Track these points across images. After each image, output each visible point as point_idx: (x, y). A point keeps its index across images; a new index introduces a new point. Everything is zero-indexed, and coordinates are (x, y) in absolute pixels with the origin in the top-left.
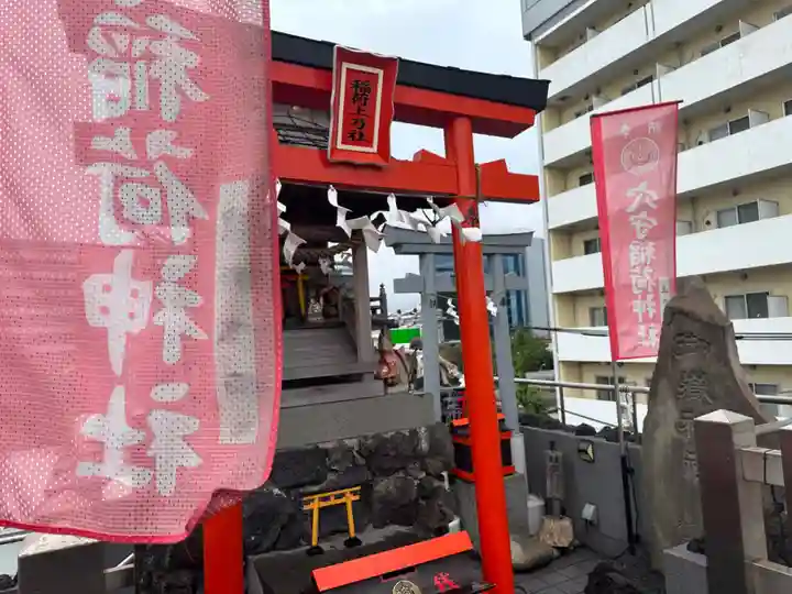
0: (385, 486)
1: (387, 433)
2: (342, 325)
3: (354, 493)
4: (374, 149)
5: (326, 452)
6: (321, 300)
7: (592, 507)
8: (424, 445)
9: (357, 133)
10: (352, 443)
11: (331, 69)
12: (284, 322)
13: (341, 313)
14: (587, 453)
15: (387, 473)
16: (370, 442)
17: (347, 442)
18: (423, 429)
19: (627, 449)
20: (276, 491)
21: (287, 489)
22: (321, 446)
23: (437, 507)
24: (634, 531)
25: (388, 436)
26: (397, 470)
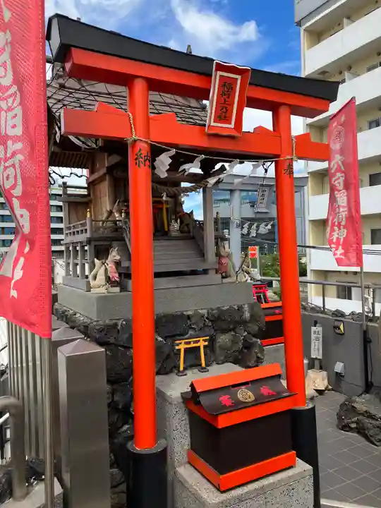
0: (224, 339)
1: (223, 307)
2: (193, 238)
3: (205, 341)
4: (232, 126)
5: (189, 317)
6: (179, 221)
7: (342, 364)
8: (247, 315)
9: (223, 115)
10: (205, 312)
11: (211, 76)
12: (154, 234)
13: (191, 230)
14: (339, 329)
15: (224, 331)
16: (214, 312)
17: (200, 311)
18: (246, 306)
19: (367, 326)
20: (160, 339)
21: (165, 338)
22: (185, 313)
23: (254, 354)
24: (369, 380)
25: (225, 308)
26: (230, 330)
